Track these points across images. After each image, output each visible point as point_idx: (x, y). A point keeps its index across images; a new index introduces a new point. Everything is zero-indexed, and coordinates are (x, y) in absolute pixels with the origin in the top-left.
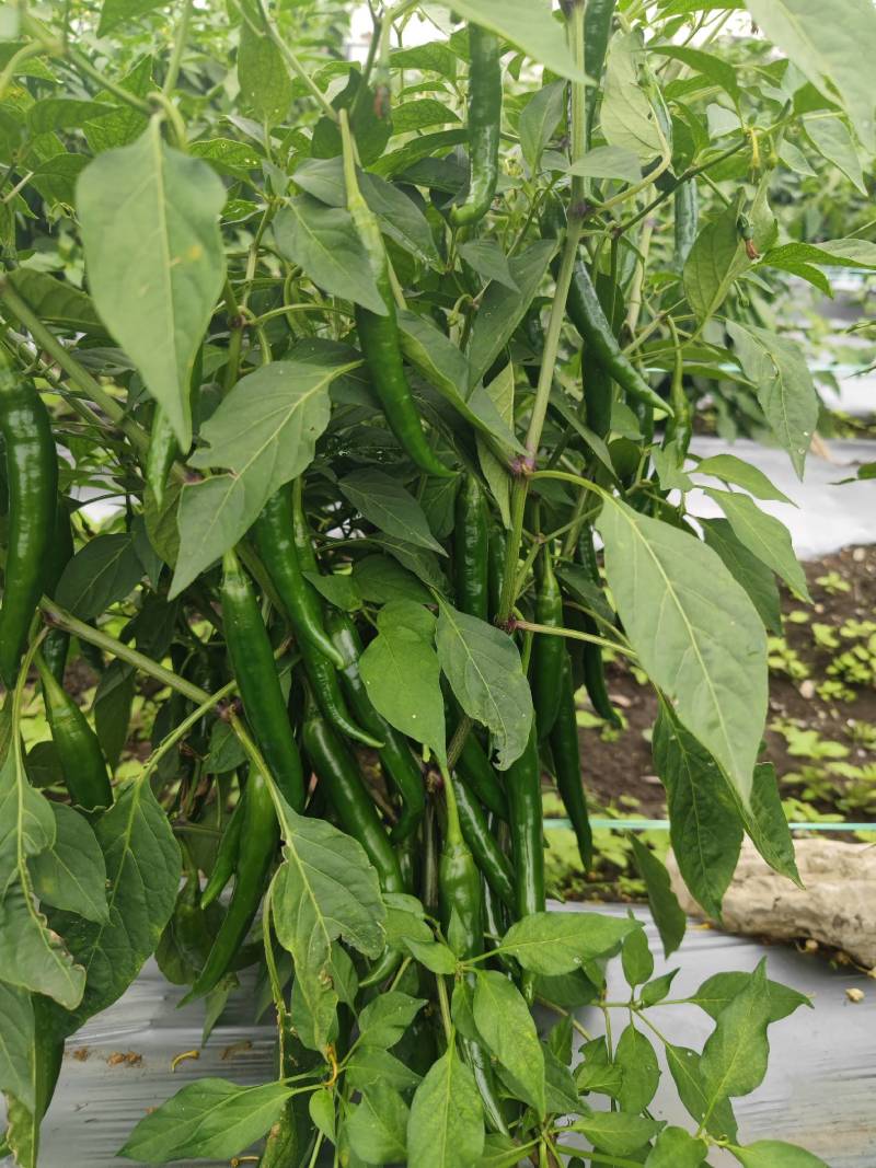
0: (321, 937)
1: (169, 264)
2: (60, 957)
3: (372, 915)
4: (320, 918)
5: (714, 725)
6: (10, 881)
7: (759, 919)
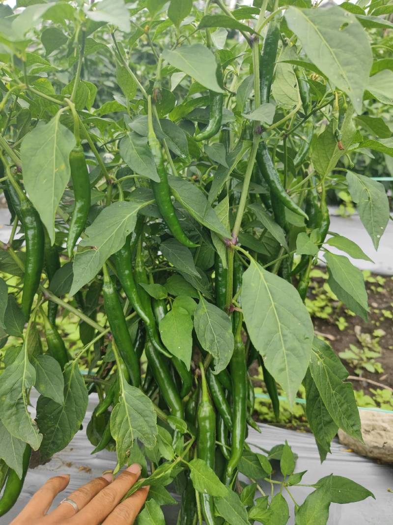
0: (130, 436)
1: (55, 171)
2: (35, 429)
3: (152, 431)
4: (131, 429)
5: (282, 370)
6: (19, 397)
7: (376, 451)
